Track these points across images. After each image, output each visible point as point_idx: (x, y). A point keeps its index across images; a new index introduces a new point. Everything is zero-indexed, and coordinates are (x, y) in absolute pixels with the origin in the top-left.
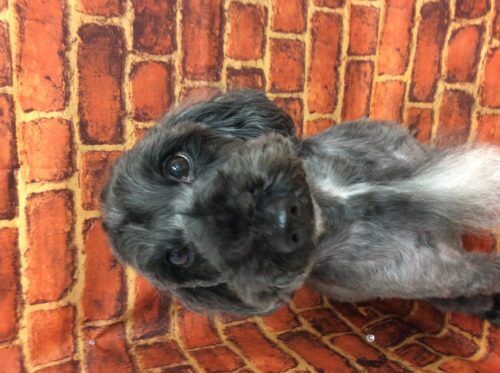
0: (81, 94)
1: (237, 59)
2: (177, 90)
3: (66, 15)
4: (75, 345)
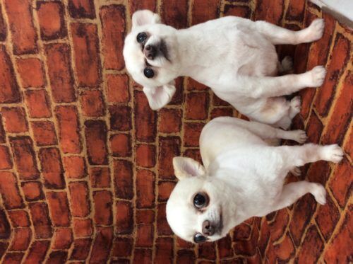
0: (87, 147)
1: (164, 132)
2: (133, 145)
3: (78, 118)
4: (93, 231)
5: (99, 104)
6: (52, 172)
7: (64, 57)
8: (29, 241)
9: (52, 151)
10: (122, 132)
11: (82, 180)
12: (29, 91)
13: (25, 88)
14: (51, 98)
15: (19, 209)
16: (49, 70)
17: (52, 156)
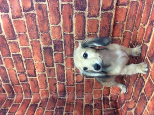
5: (49, 40)
6: (31, 69)
7: (33, 19)
8: (22, 99)
9: (30, 60)
10: (59, 52)
11: (43, 73)
12: (19, 34)
13: (18, 33)
14: (29, 38)
15: (17, 86)
16: (27, 25)
17: (30, 63)
